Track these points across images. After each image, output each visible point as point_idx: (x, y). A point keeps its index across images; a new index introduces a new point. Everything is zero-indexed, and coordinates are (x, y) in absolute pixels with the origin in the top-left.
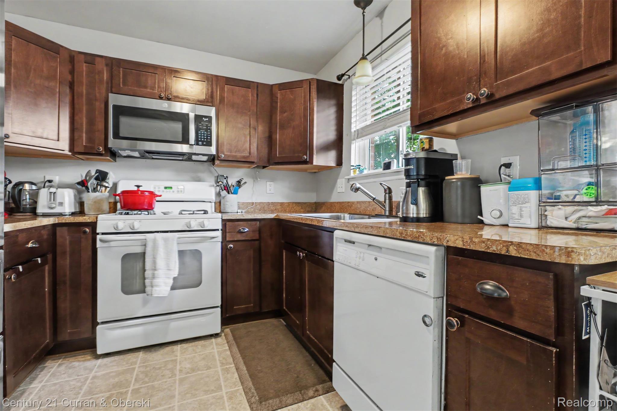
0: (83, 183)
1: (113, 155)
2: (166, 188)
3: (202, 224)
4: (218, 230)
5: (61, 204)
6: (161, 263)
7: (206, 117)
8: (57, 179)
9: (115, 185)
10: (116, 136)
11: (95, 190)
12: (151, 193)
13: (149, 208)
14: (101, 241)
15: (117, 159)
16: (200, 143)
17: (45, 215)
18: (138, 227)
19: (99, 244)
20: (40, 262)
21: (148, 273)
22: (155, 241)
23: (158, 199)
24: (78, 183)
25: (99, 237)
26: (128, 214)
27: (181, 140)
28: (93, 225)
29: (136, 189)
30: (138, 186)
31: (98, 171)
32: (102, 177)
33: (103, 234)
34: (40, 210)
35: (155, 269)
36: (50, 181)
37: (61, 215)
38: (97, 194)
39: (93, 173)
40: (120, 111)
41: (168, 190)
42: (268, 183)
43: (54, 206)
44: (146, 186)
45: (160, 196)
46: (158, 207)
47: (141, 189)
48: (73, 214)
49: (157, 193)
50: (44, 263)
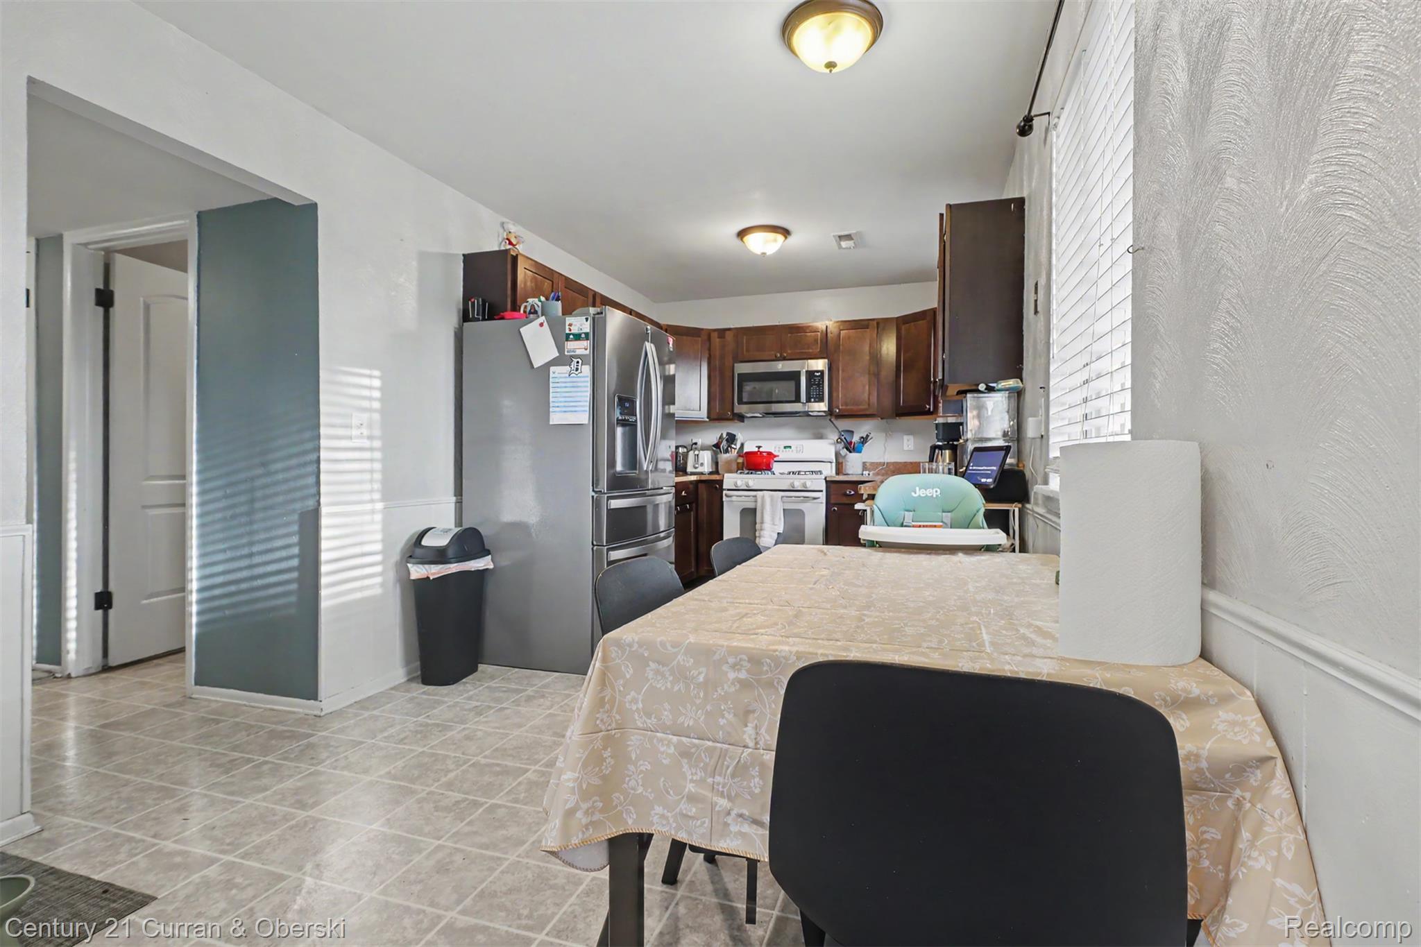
0: (717, 446)
1: (741, 418)
2: (785, 447)
3: (804, 485)
4: (822, 491)
5: (702, 464)
6: (767, 518)
7: (818, 371)
8: (700, 442)
9: (742, 445)
10: (741, 402)
11: (726, 451)
12: (770, 454)
13: (769, 468)
14: (726, 496)
15: (746, 420)
16: (813, 400)
17: (692, 474)
18: (752, 484)
19: (724, 499)
20: (688, 507)
21: (758, 526)
22: (763, 497)
23: (775, 459)
24: (714, 446)
25: (724, 492)
26: (751, 473)
27: (794, 399)
28: (721, 482)
29: (756, 450)
30: (759, 447)
31: (728, 434)
32: (731, 439)
33: (728, 490)
34: (690, 469)
35: (762, 523)
36: (696, 444)
37: (702, 474)
38: (728, 455)
39: (724, 436)
40: (744, 378)
41: (788, 449)
42: (906, 437)
43: (697, 466)
44: (767, 447)
45: (778, 456)
46: (776, 467)
47: (761, 450)
48: (711, 473)
49: (775, 453)
50: (691, 509)
